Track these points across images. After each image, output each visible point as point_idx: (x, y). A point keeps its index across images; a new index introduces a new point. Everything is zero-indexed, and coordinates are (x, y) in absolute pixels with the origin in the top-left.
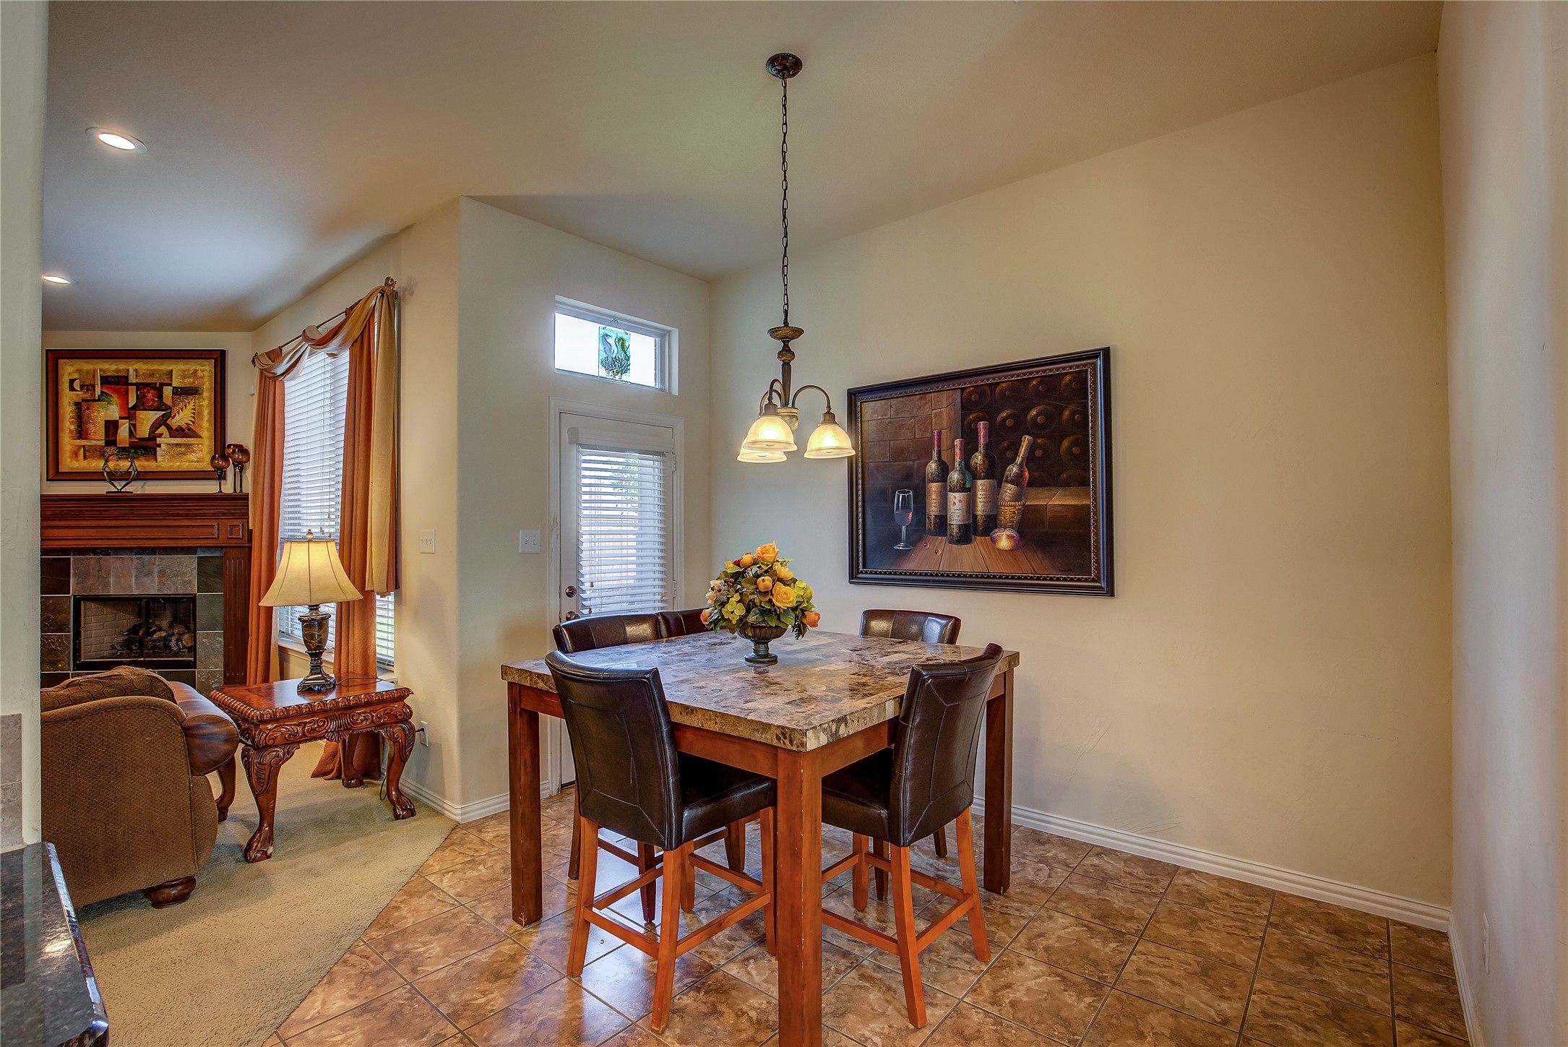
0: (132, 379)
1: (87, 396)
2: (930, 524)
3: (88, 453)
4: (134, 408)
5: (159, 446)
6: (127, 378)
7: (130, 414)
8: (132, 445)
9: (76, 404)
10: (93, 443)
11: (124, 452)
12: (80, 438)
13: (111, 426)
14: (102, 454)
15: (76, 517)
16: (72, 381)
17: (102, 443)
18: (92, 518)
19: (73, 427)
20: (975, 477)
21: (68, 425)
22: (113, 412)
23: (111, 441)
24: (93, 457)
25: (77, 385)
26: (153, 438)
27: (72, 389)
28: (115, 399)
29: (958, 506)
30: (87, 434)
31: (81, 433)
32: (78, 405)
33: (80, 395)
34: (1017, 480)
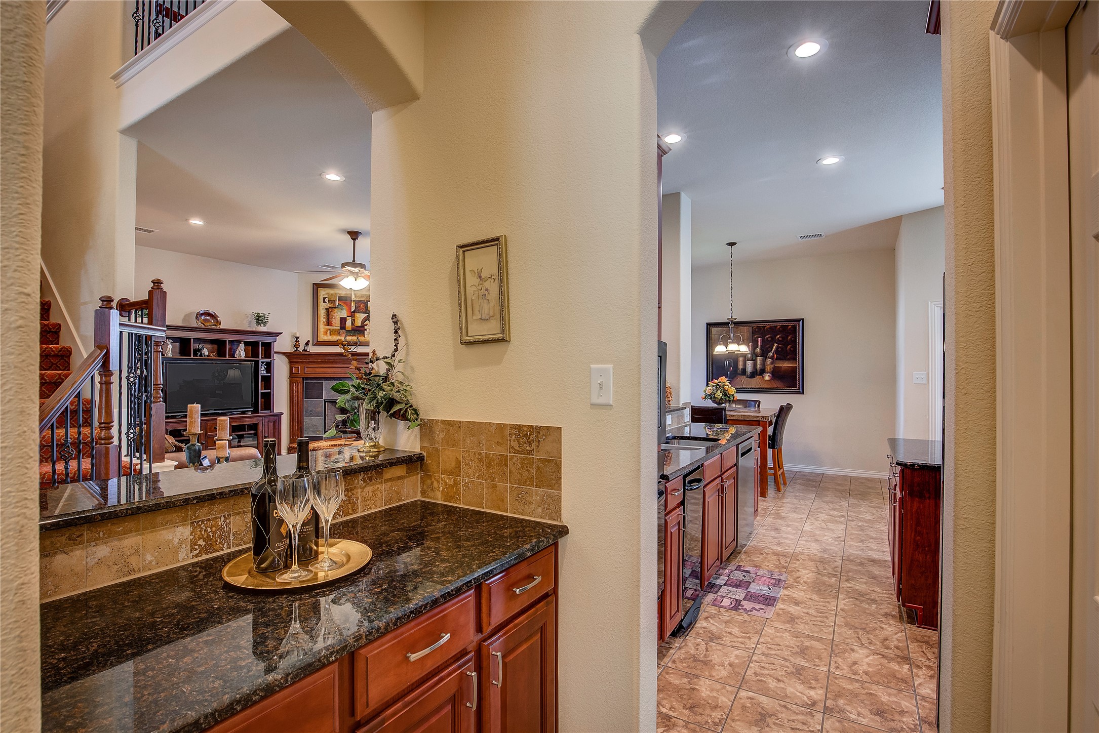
0: (353, 297)
1: (332, 306)
2: (739, 371)
3: (332, 333)
4: (354, 312)
5: (366, 330)
6: (351, 297)
7: (352, 315)
8: (353, 329)
9: (326, 309)
10: (334, 328)
11: (349, 333)
12: (328, 325)
13: (343, 321)
14: (339, 334)
15: (332, 363)
16: (324, 299)
17: (339, 328)
18: (340, 363)
19: (324, 320)
20: (757, 356)
21: (322, 319)
22: (344, 314)
23: (343, 327)
24: (334, 334)
25: (326, 300)
26: (363, 326)
27: (324, 302)
28: (345, 307)
29: (750, 365)
30: (331, 323)
31: (329, 323)
32: (327, 310)
33: (328, 305)
34: (772, 358)
